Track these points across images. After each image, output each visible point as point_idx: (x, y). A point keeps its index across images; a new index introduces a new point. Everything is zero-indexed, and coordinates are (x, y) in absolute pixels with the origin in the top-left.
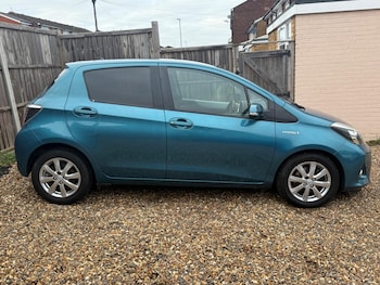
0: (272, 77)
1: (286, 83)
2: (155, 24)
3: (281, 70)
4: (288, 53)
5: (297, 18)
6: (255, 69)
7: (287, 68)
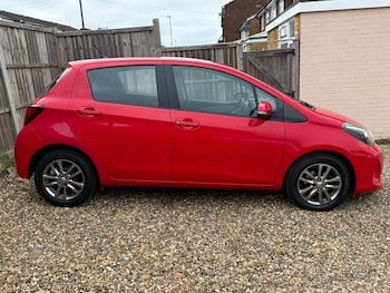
0: (276, 77)
1: (291, 83)
2: (156, 22)
3: (285, 69)
4: (292, 52)
5: (302, 16)
6: (259, 68)
7: (291, 67)
